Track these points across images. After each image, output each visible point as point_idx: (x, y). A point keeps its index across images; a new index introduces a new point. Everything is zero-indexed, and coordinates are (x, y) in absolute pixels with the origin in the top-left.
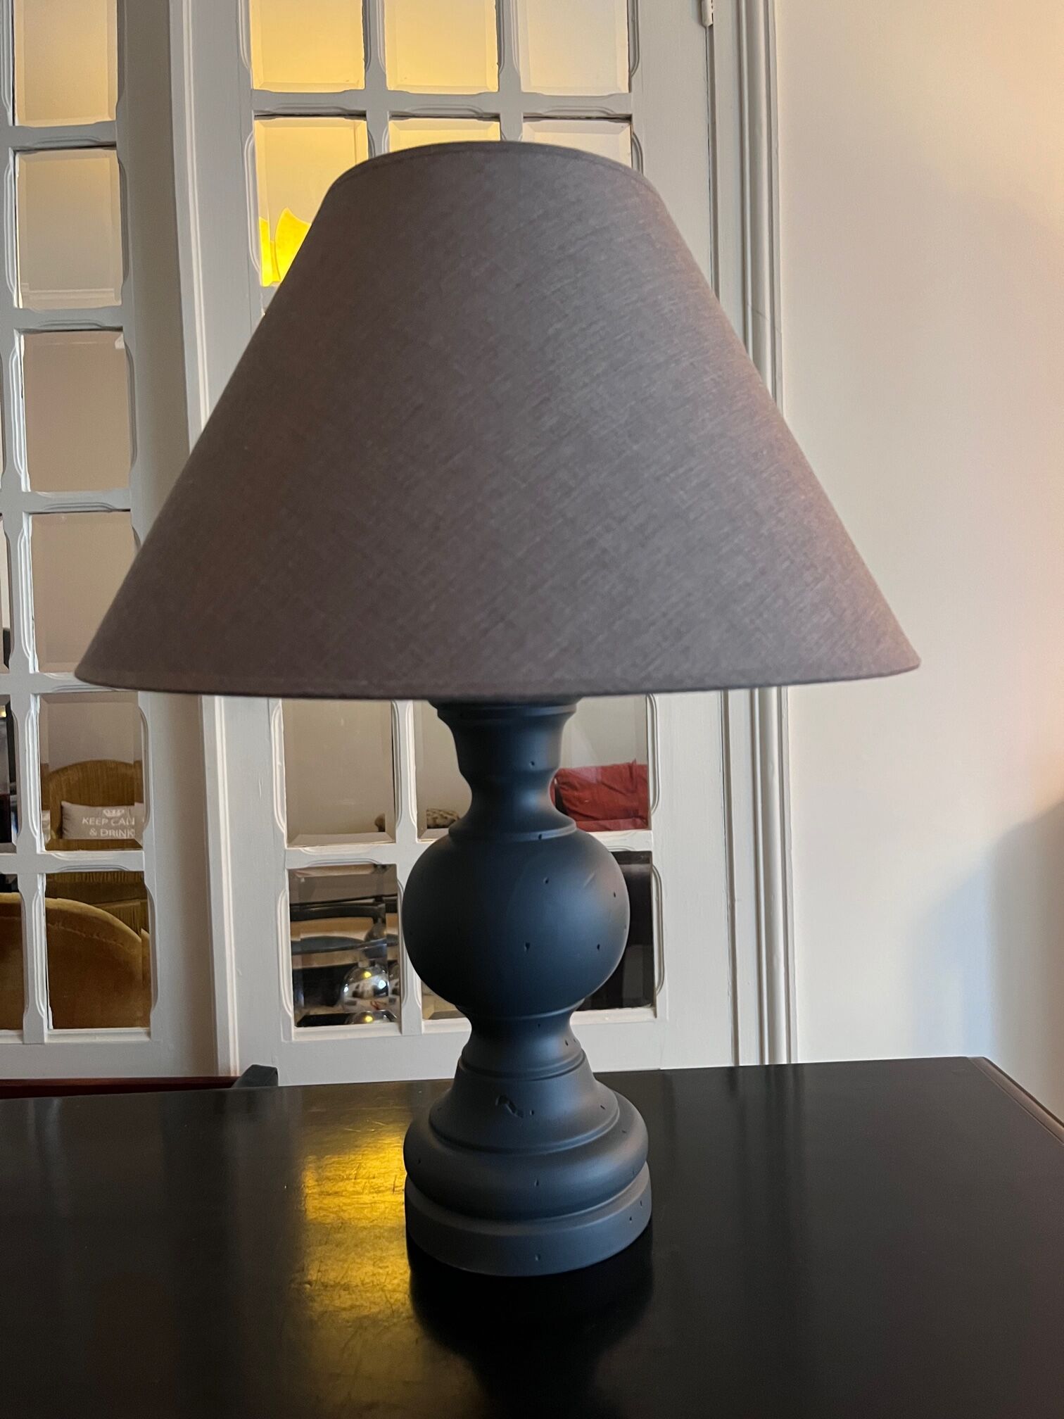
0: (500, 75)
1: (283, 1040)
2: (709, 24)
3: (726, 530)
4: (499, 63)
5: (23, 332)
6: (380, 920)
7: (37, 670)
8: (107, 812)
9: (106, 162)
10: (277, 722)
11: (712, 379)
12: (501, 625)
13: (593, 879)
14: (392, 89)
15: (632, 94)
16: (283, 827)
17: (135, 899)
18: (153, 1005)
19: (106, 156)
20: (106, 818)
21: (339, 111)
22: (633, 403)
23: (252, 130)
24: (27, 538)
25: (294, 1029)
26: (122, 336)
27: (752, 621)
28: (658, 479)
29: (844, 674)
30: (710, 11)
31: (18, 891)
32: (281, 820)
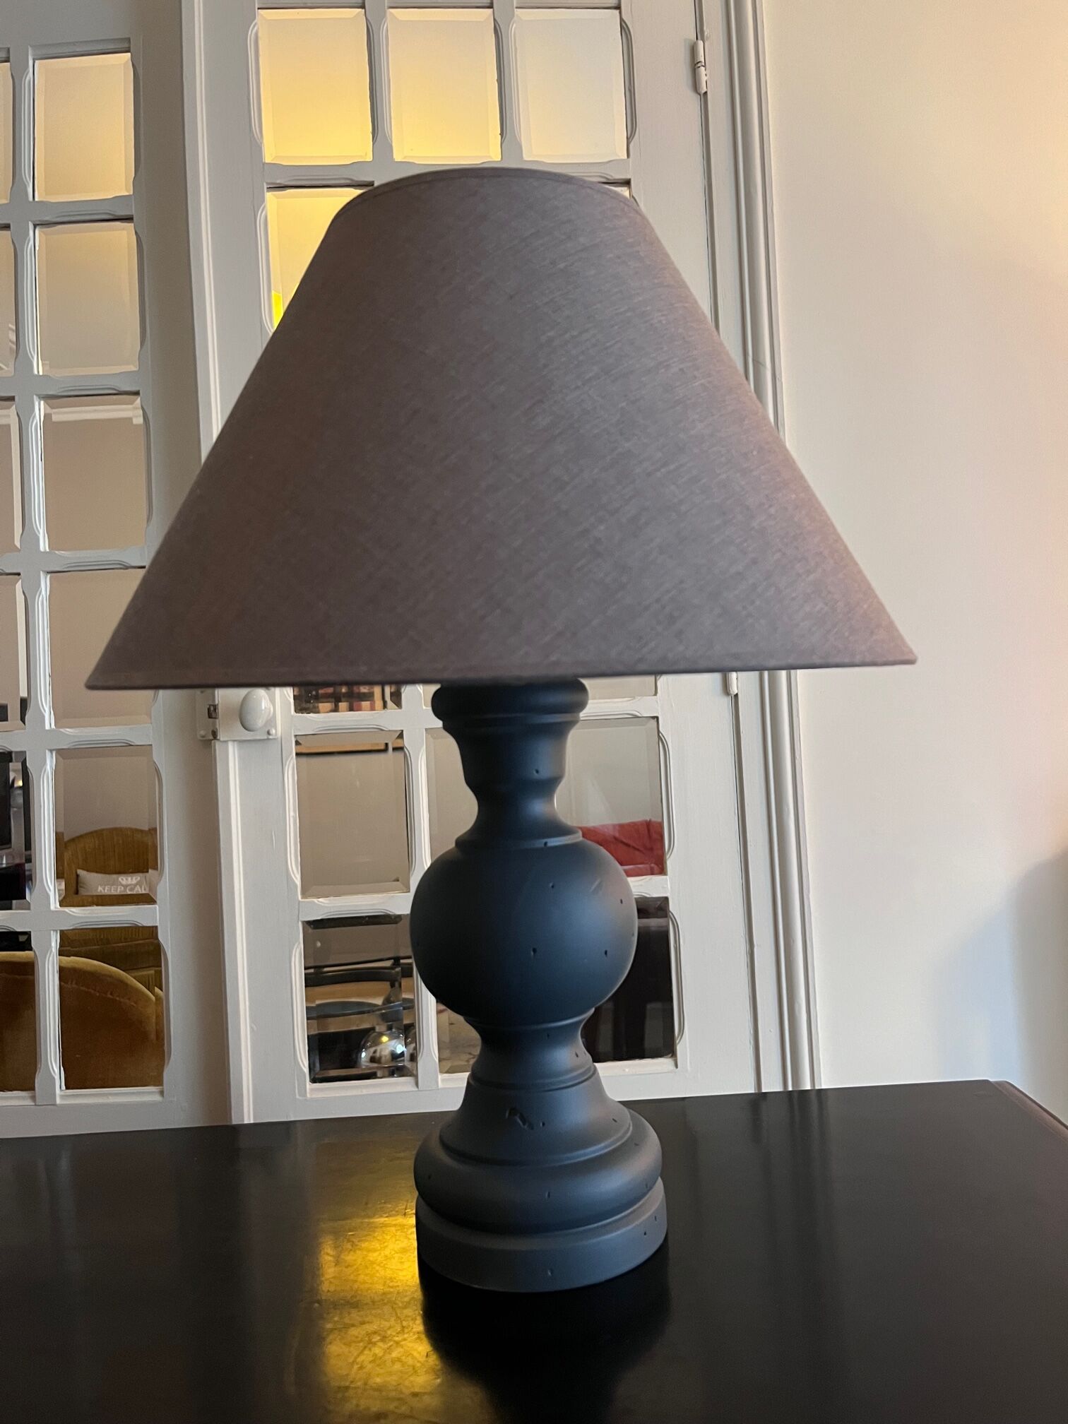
0: (503, 145)
1: (297, 1097)
2: (703, 92)
3: (717, 522)
4: (502, 134)
5: (43, 398)
6: (397, 984)
7: (53, 726)
8: (122, 879)
9: (123, 236)
10: (290, 772)
11: (702, 384)
12: (498, 611)
13: (600, 885)
14: (399, 160)
15: (630, 159)
16: (296, 878)
17: (149, 967)
18: (166, 1061)
19: (124, 229)
20: (122, 885)
21: (348, 182)
22: (624, 404)
23: (264, 201)
24: (44, 596)
25: (309, 1085)
26: (139, 399)
27: (744, 608)
28: (649, 475)
29: (837, 660)
30: (704, 79)
31: (31, 949)
32: (295, 871)
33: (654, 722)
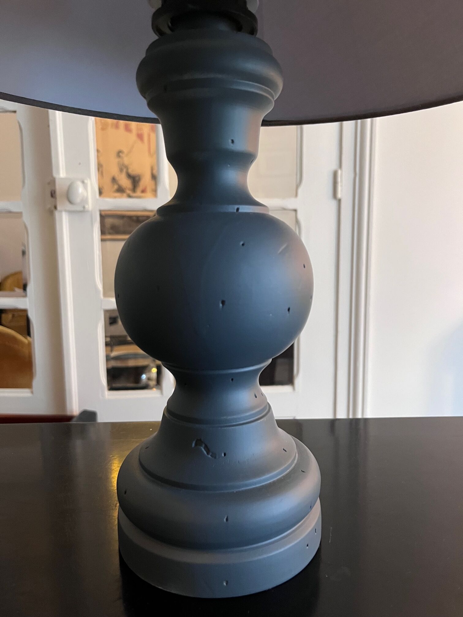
1: (101, 397)
13: (286, 248)
18: (34, 377)
25: (107, 392)
33: (294, 213)
